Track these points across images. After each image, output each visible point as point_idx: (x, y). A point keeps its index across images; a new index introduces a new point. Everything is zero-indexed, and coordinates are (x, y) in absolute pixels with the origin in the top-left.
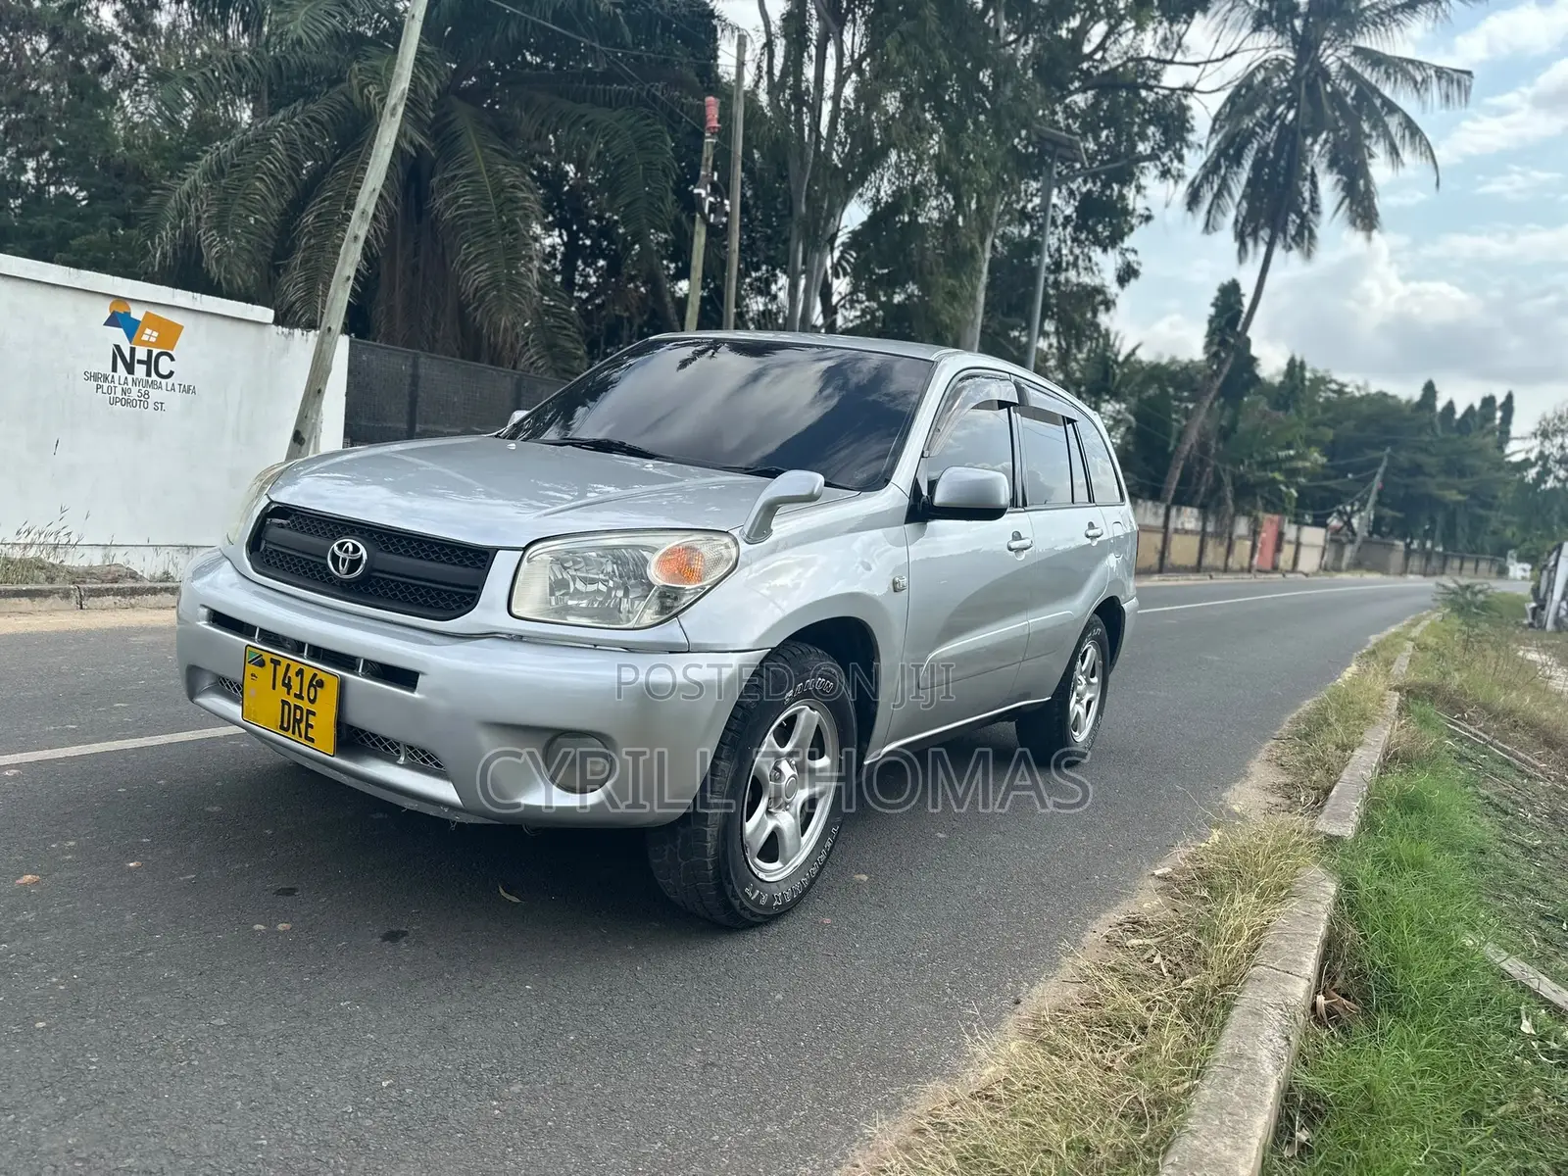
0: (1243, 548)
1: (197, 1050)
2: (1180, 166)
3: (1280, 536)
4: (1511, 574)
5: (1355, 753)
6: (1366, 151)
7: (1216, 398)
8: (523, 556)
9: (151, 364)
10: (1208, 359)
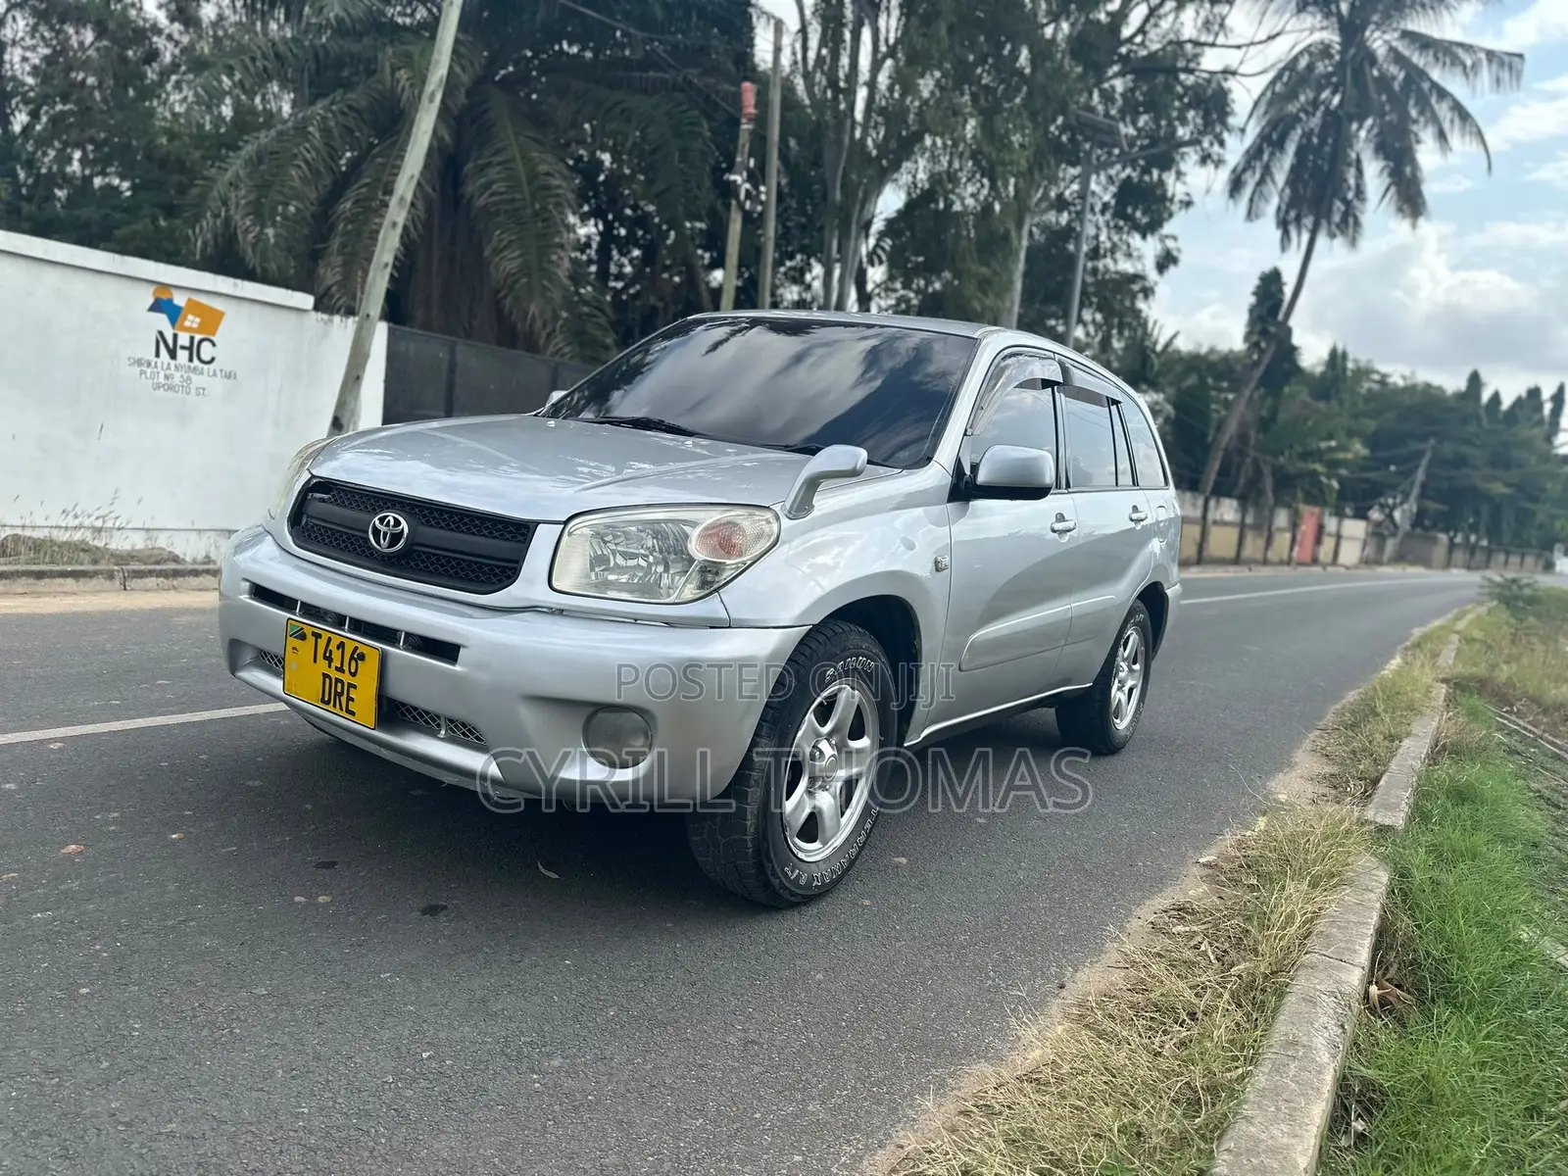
0: (1283, 540)
1: (238, 1018)
2: (1221, 151)
3: (1320, 529)
4: (1558, 568)
5: (1403, 744)
6: (1412, 136)
7: (1257, 388)
8: (563, 529)
9: (193, 350)
10: (1249, 349)
